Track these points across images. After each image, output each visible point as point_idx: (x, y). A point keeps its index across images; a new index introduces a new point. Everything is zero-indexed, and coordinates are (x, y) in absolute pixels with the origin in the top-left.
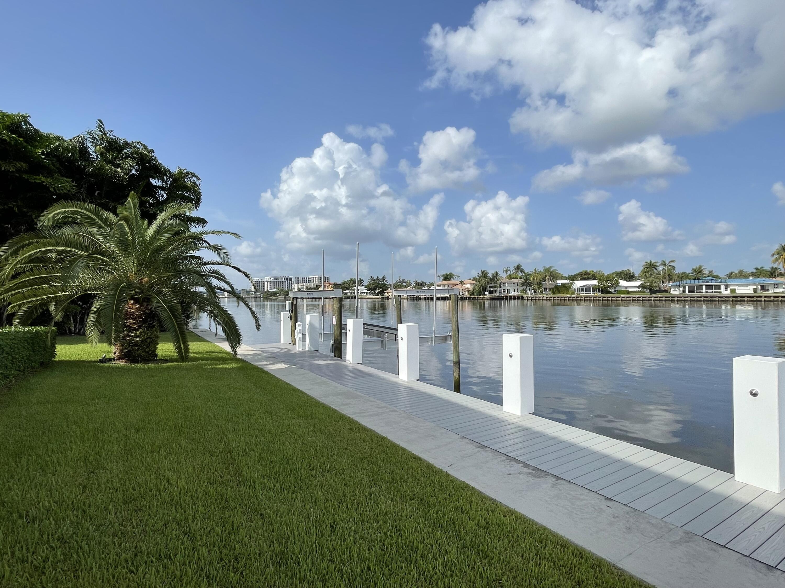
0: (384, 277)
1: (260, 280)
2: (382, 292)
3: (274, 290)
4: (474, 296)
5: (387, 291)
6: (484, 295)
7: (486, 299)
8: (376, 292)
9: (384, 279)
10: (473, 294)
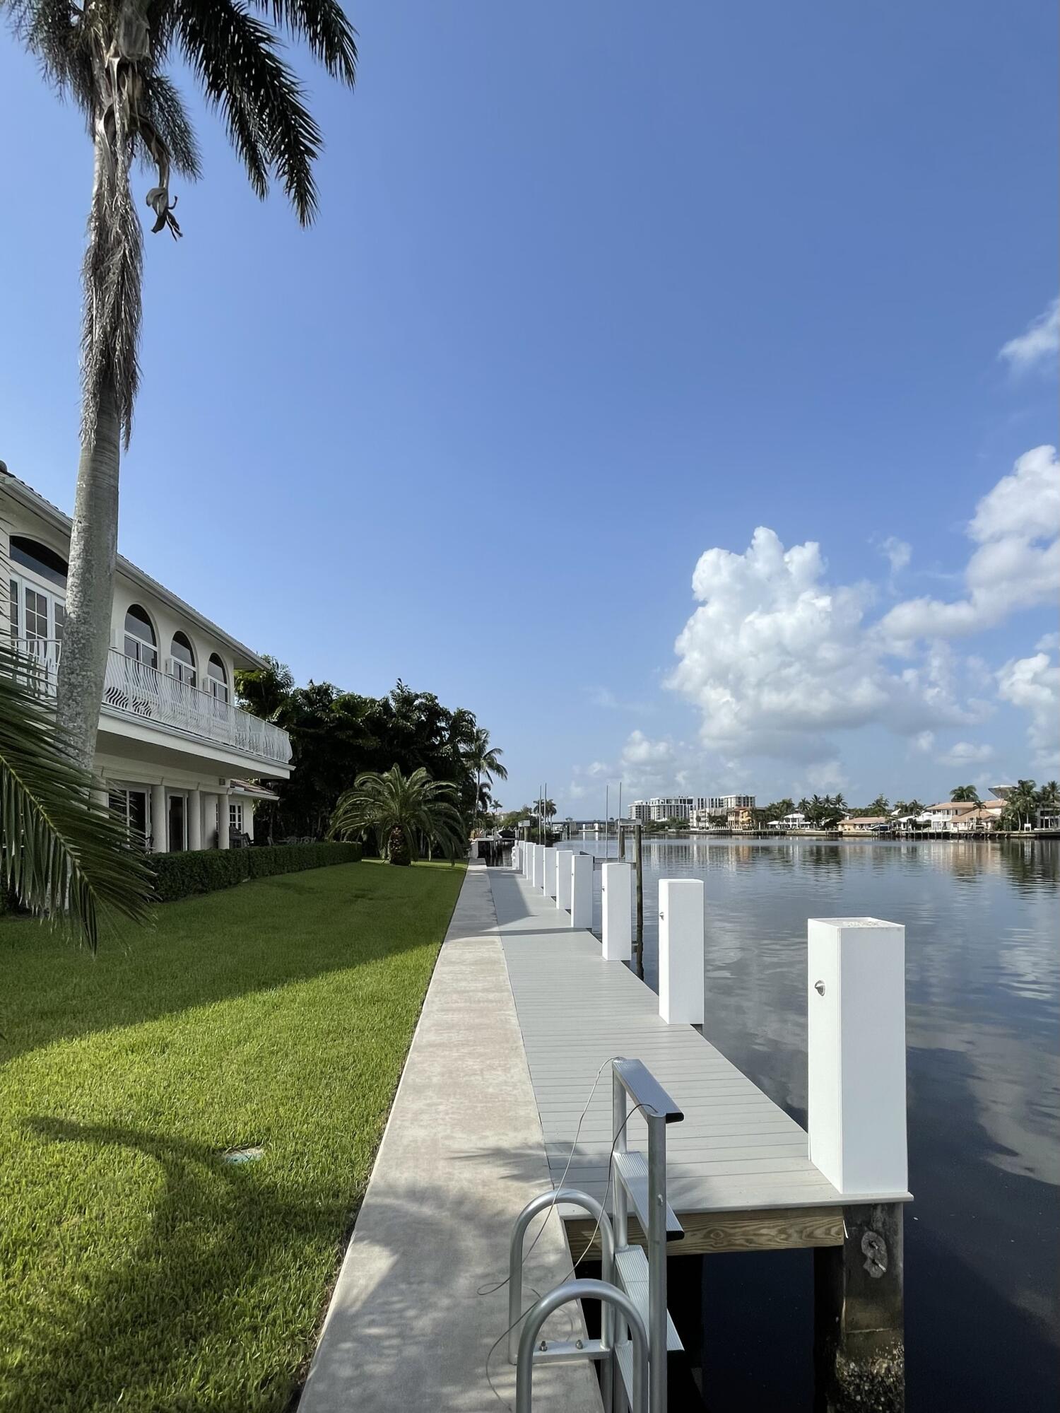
0: (839, 796)
1: (644, 804)
2: (832, 824)
3: (663, 820)
4: (1003, 832)
5: (842, 822)
6: (1022, 829)
7: (1026, 838)
8: (823, 823)
9: (839, 799)
10: (1000, 827)
